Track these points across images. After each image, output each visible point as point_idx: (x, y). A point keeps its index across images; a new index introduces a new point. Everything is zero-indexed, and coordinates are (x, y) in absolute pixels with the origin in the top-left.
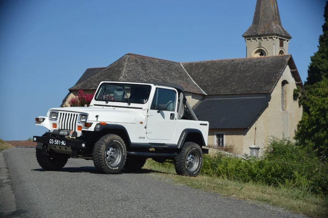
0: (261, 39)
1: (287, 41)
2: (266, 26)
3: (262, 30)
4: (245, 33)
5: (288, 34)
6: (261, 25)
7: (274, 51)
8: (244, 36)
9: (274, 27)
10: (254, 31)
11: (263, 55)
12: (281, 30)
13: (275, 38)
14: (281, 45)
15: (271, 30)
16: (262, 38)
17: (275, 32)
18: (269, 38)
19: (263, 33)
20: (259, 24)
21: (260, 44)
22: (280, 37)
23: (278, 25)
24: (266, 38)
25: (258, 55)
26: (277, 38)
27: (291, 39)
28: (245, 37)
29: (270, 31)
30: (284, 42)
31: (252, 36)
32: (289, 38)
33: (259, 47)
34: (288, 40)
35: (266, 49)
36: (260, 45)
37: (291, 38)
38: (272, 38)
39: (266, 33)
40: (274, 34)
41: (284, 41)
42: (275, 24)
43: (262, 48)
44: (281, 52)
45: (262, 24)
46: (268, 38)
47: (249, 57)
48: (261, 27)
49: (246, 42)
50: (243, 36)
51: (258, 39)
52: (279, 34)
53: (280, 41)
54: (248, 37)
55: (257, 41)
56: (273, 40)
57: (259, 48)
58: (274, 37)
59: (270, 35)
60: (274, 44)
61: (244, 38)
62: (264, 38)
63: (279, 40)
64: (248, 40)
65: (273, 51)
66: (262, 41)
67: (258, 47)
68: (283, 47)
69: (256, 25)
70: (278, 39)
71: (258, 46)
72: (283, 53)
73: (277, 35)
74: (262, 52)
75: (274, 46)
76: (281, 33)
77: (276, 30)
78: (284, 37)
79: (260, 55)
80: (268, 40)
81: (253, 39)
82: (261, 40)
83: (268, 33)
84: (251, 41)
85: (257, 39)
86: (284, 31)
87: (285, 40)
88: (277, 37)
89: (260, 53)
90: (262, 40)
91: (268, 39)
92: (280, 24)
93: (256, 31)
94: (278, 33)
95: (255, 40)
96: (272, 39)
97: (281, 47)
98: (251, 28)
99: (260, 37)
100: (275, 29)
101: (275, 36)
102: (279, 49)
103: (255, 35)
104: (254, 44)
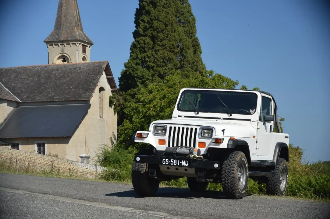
0: (64, 44)
1: (89, 47)
2: (69, 31)
3: (64, 36)
4: (47, 38)
5: (90, 41)
6: (63, 30)
7: (77, 57)
8: (46, 41)
9: (77, 33)
10: (57, 36)
11: (65, 62)
12: (83, 36)
13: (78, 44)
14: (84, 51)
15: (74, 36)
16: (65, 44)
17: (78, 38)
18: (72, 44)
19: (66, 39)
20: (62, 29)
21: (62, 50)
22: (83, 44)
23: (80, 31)
24: (69, 44)
25: (60, 62)
26: (80, 44)
27: (92, 45)
28: (47, 42)
29: (73, 37)
30: (87, 48)
31: (54, 42)
32: (91, 44)
33: (62, 53)
34: (90, 46)
35: (69, 55)
36: (63, 52)
37: (93, 44)
38: (75, 44)
39: (69, 39)
40: (77, 40)
41: (86, 47)
42: (78, 30)
43: (65, 55)
44: (84, 59)
45: (64, 30)
46: (71, 44)
47: (51, 63)
48: (63, 33)
49: (48, 47)
50: (45, 42)
51: (61, 45)
52: (82, 40)
53: (83, 47)
54: (49, 43)
55: (59, 47)
56: (76, 46)
57: (61, 54)
58: (78, 43)
59: (73, 41)
60: (77, 51)
61: (45, 43)
62: (66, 44)
63: (82, 46)
64: (49, 45)
65: (76, 58)
66: (65, 47)
67: (61, 53)
68: (85, 53)
69: (58, 31)
70: (81, 45)
71: (61, 52)
72: (86, 59)
73: (80, 41)
74: (65, 59)
75: (77, 52)
76: (84, 39)
77: (79, 36)
78: (86, 43)
79: (63, 61)
80: (71, 46)
81: (55, 45)
82: (63, 46)
83: (71, 39)
84: (53, 47)
85: (59, 45)
86: (86, 37)
87: (87, 46)
88: (80, 43)
89: (62, 60)
90: (65, 45)
91: (71, 45)
92: (82, 30)
93: (59, 36)
94: (81, 39)
95: (58, 46)
96: (75, 45)
97: (84, 54)
98: (52, 33)
99: (62, 43)
100: (78, 35)
101: (78, 42)
102: (82, 55)
103: (57, 40)
104: (55, 52)
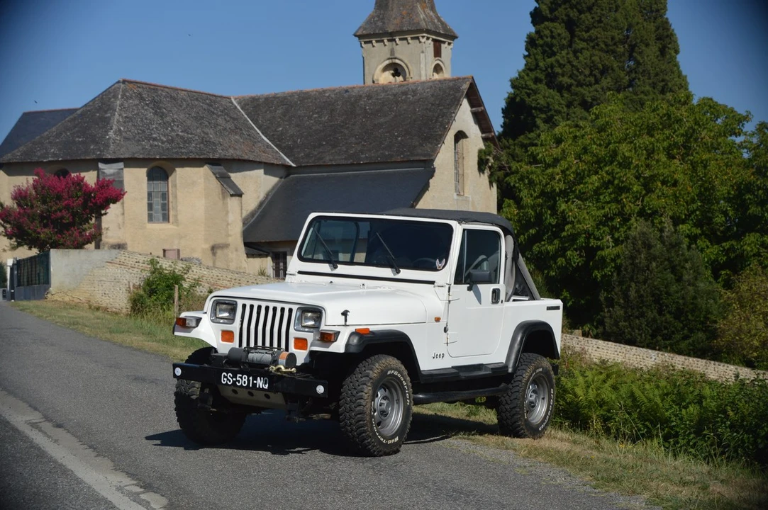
0: (395, 40)
1: (449, 44)
2: (404, 12)
3: (395, 22)
4: (360, 28)
5: (450, 30)
6: (392, 10)
7: (422, 66)
8: (358, 34)
9: (422, 15)
10: (380, 24)
11: (399, 76)
12: (436, 21)
13: (425, 39)
14: (437, 53)
15: (415, 21)
16: (397, 40)
17: (423, 25)
18: (412, 38)
19: (398, 29)
20: (390, 9)
21: (392, 52)
22: (434, 37)
23: (428, 11)
24: (406, 39)
25: (386, 78)
26: (428, 38)
27: (456, 40)
28: (360, 37)
29: (414, 24)
30: (444, 46)
31: (375, 35)
32: (453, 37)
33: (392, 59)
34: (450, 41)
35: (406, 61)
36: (394, 55)
37: (457, 38)
38: (418, 38)
39: (405, 29)
40: (421, 31)
41: (442, 45)
42: (423, 8)
43: (397, 61)
44: (438, 69)
45: (395, 10)
46: (409, 39)
47: (369, 82)
48: (394, 16)
49: (362, 47)
50: (355, 36)
51: (388, 40)
52: (433, 29)
53: (434, 45)
54: (366, 36)
55: (385, 45)
56: (420, 42)
57: (390, 61)
58: (423, 37)
59: (414, 32)
60: (423, 52)
61: (357, 38)
62: (400, 39)
63: (432, 43)
64: (365, 43)
65: (420, 67)
66: (397, 44)
67: (389, 59)
68: (440, 57)
69: (382, 12)
70: (430, 41)
71: (389, 56)
72: (441, 69)
73: (428, 31)
74: (397, 70)
75: (422, 55)
76: (437, 27)
77: (425, 22)
78: (442, 36)
79: (394, 75)
80: (409, 43)
81: (377, 42)
82: (394, 42)
83: (410, 28)
84: (373, 46)
85: (386, 41)
86: (442, 23)
87: (444, 42)
88: (429, 36)
89: (392, 72)
90: (398, 42)
91: (410, 41)
92: (433, 8)
93: (384, 23)
94: (430, 27)
95: (382, 43)
96: (417, 41)
97: (437, 58)
98: (372, 17)
99: (391, 36)
100: (424, 19)
101: (425, 35)
102: (433, 62)
103: (381, 32)
104: (379, 53)
